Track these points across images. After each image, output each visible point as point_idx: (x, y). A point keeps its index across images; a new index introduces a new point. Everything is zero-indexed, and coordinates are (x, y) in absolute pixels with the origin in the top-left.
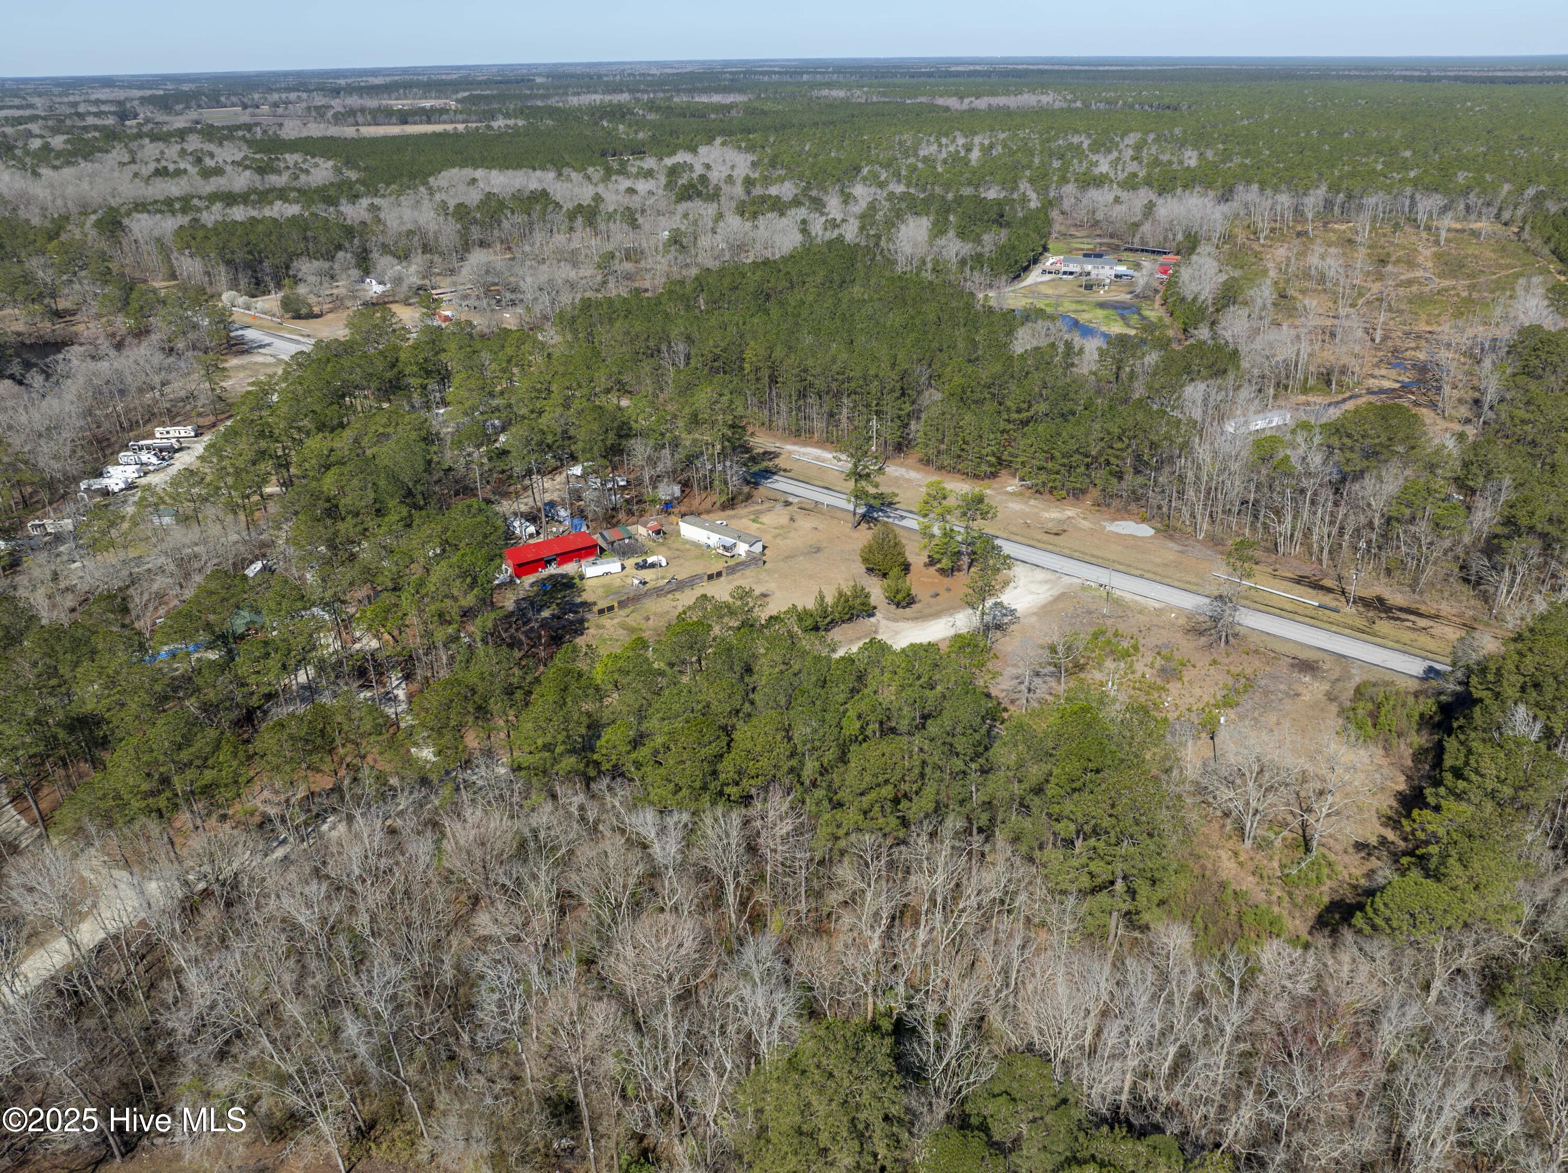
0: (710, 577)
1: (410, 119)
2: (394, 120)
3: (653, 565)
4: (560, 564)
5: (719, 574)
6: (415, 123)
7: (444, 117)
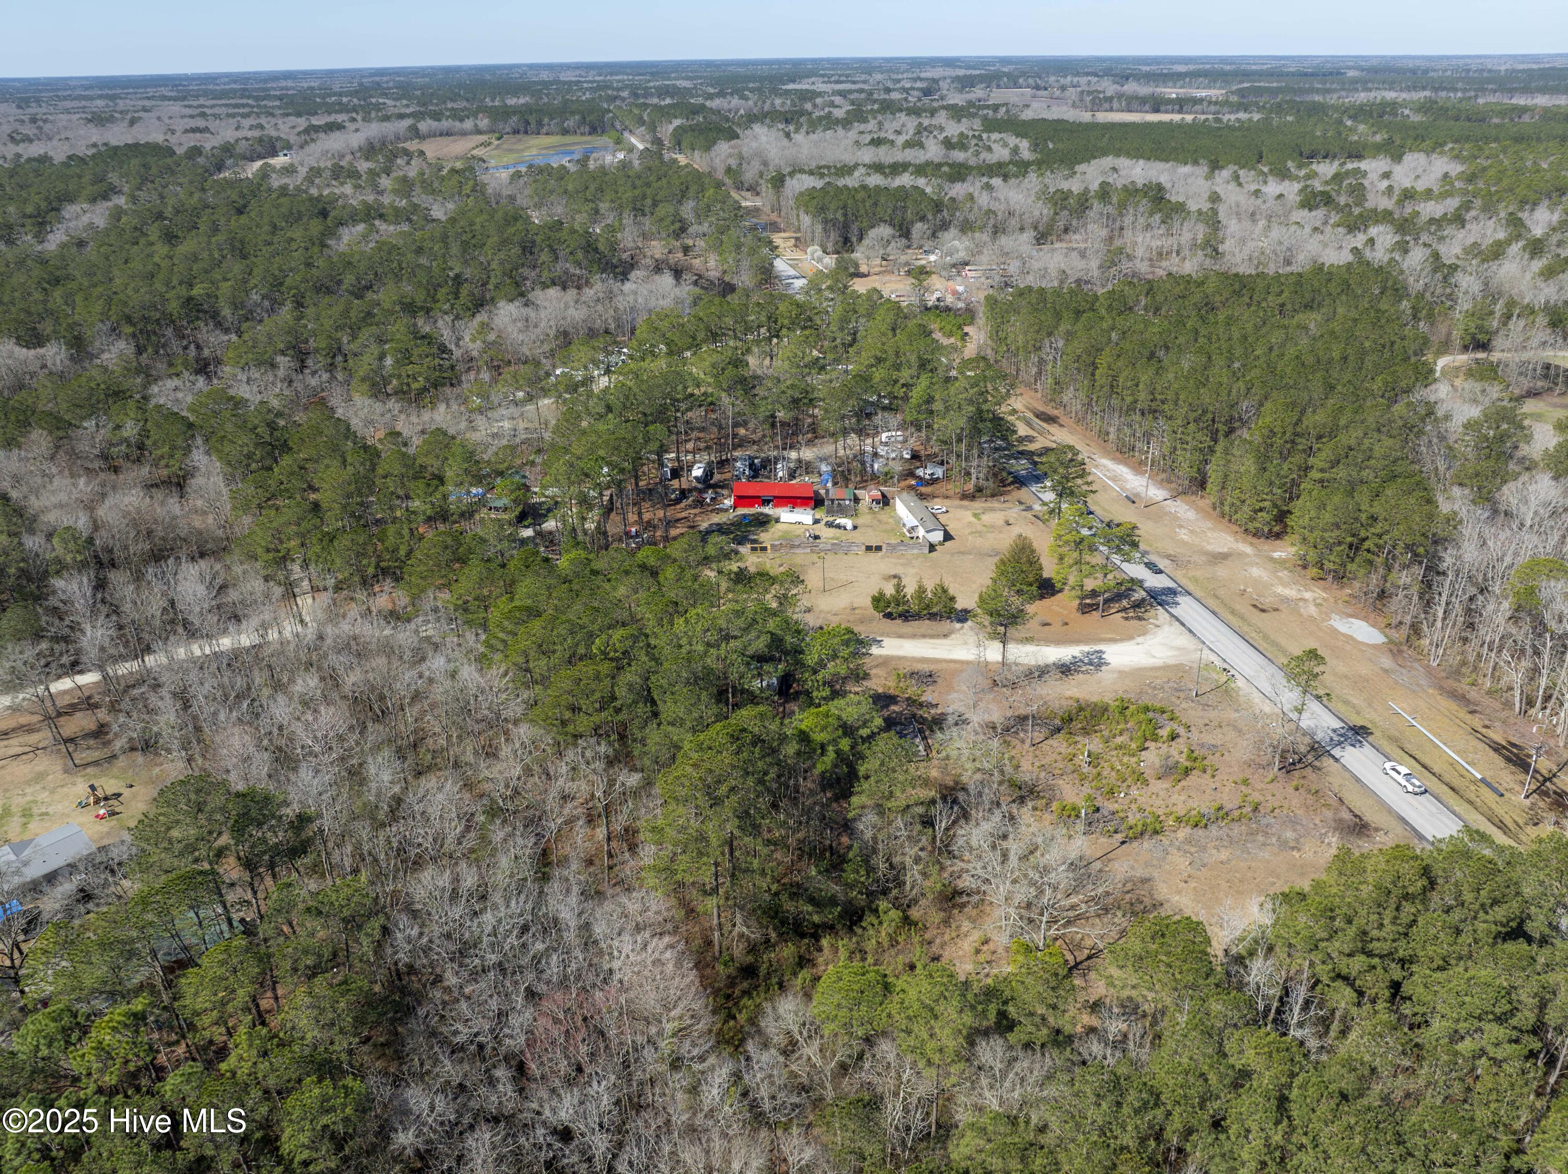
0: (869, 548)
1: (1162, 108)
2: (1147, 107)
3: (839, 527)
4: (776, 506)
5: (879, 548)
6: (1167, 112)
7: (1198, 107)
